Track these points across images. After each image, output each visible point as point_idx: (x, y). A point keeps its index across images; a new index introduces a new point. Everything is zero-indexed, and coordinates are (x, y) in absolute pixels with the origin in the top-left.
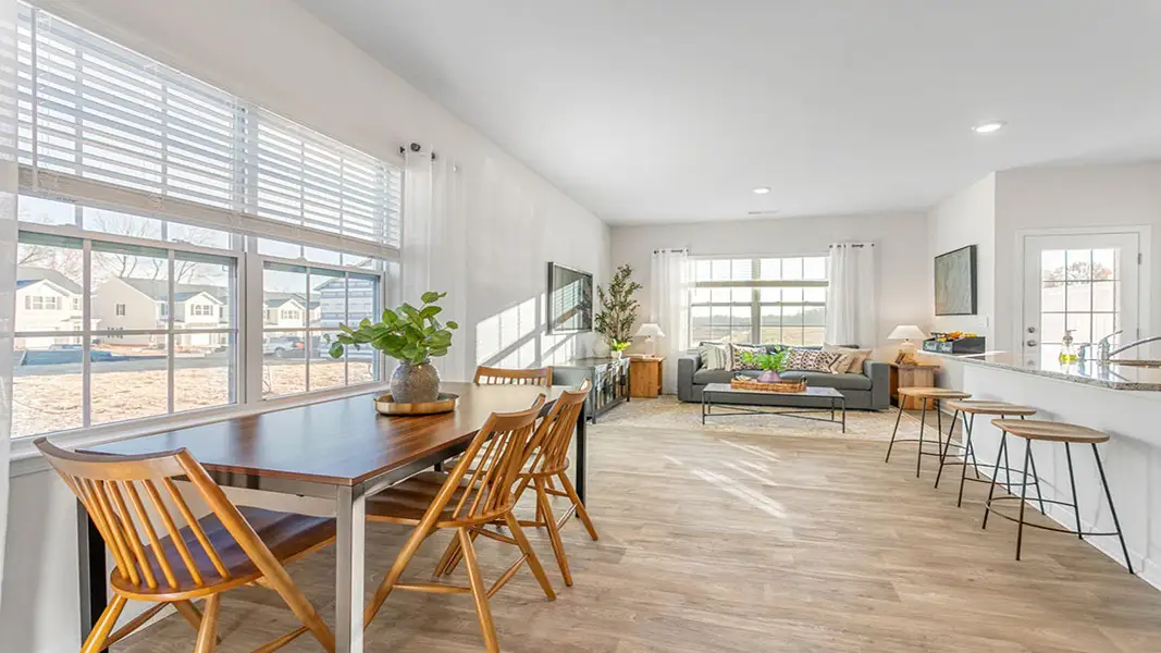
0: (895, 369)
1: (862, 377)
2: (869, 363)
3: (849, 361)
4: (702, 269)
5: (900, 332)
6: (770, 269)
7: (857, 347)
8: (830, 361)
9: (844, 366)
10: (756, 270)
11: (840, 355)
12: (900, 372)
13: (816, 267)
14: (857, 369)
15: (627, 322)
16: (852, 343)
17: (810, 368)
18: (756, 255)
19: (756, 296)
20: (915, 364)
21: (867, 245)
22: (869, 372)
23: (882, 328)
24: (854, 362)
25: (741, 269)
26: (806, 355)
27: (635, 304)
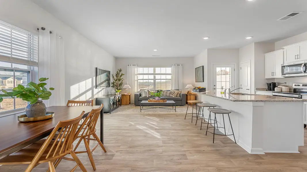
0: (187, 95)
1: (180, 97)
2: (181, 94)
3: (177, 93)
4: (141, 70)
5: (188, 86)
6: (158, 70)
7: (179, 90)
8: (172, 94)
9: (175, 95)
10: (154, 71)
11: (175, 92)
12: (188, 96)
13: (169, 70)
14: (178, 95)
15: (121, 84)
16: (177, 89)
17: (168, 96)
18: (155, 66)
19: (155, 77)
20: (191, 94)
21: (181, 65)
22: (181, 96)
23: (184, 85)
24: (178, 94)
25: (151, 70)
26: (167, 92)
27: (122, 79)
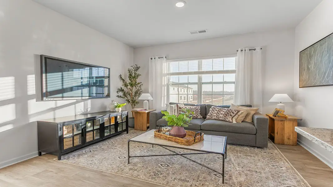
0: (272, 120)
1: (251, 126)
2: (256, 117)
3: (244, 115)
4: (174, 66)
5: (276, 98)
6: (207, 64)
7: (250, 106)
8: (233, 115)
9: (241, 118)
10: (200, 66)
11: (239, 111)
12: (276, 122)
13: (231, 63)
14: (249, 119)
17: (221, 119)
18: (200, 57)
19: (200, 79)
20: (286, 118)
21: (258, 49)
22: (255, 122)
23: (266, 95)
24: (247, 115)
25: (193, 65)
26: (219, 111)
27: (141, 84)
